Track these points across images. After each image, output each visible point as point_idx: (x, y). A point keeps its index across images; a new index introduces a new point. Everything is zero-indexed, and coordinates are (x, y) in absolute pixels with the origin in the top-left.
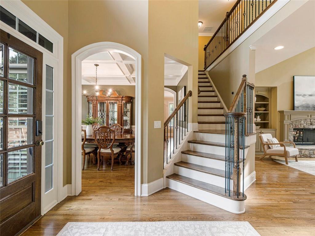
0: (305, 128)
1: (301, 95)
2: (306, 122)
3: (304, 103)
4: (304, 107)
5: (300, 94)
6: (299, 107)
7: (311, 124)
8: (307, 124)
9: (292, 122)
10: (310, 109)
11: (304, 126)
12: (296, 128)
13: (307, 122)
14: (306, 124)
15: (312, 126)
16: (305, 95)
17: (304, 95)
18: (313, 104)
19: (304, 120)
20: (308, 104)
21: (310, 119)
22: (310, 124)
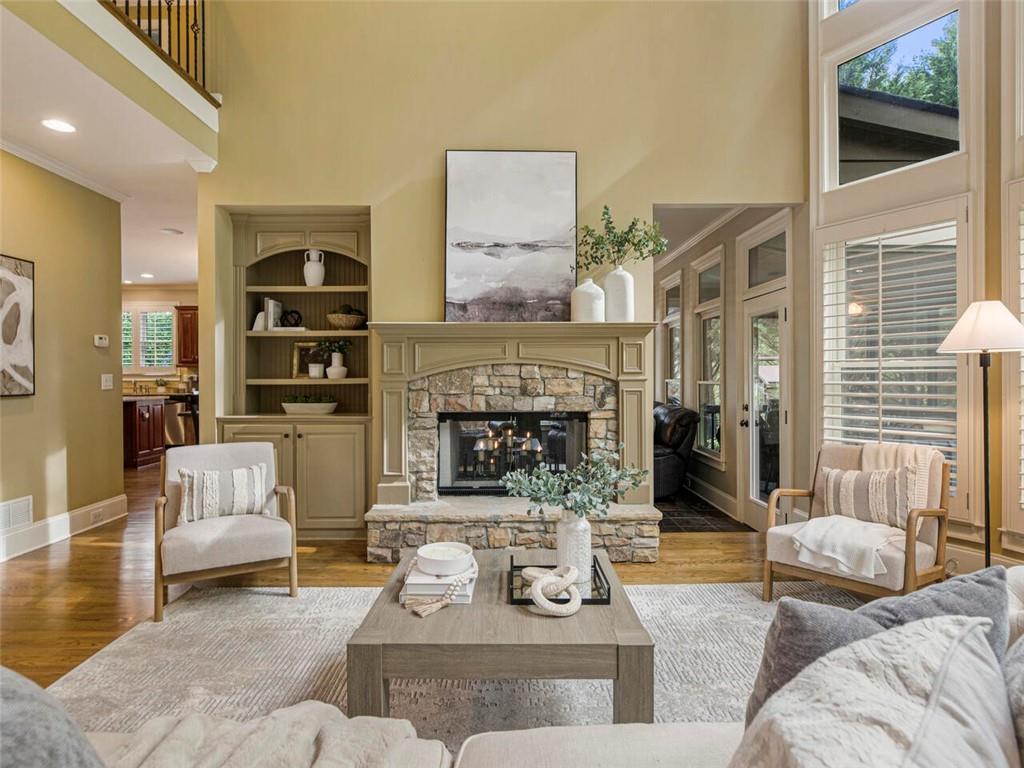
0: (492, 410)
1: (478, 246)
2: (496, 382)
3: (493, 285)
4: (494, 303)
5: (474, 241)
6: (469, 307)
7: (524, 392)
8: (505, 391)
9: (430, 382)
10: (526, 315)
11: (487, 403)
12: (451, 410)
13: (502, 379)
14: (501, 393)
15: (529, 399)
16: (503, 246)
17: (497, 245)
18: (542, 292)
19: (490, 371)
20: (517, 290)
21: (521, 365)
22: (517, 391)
